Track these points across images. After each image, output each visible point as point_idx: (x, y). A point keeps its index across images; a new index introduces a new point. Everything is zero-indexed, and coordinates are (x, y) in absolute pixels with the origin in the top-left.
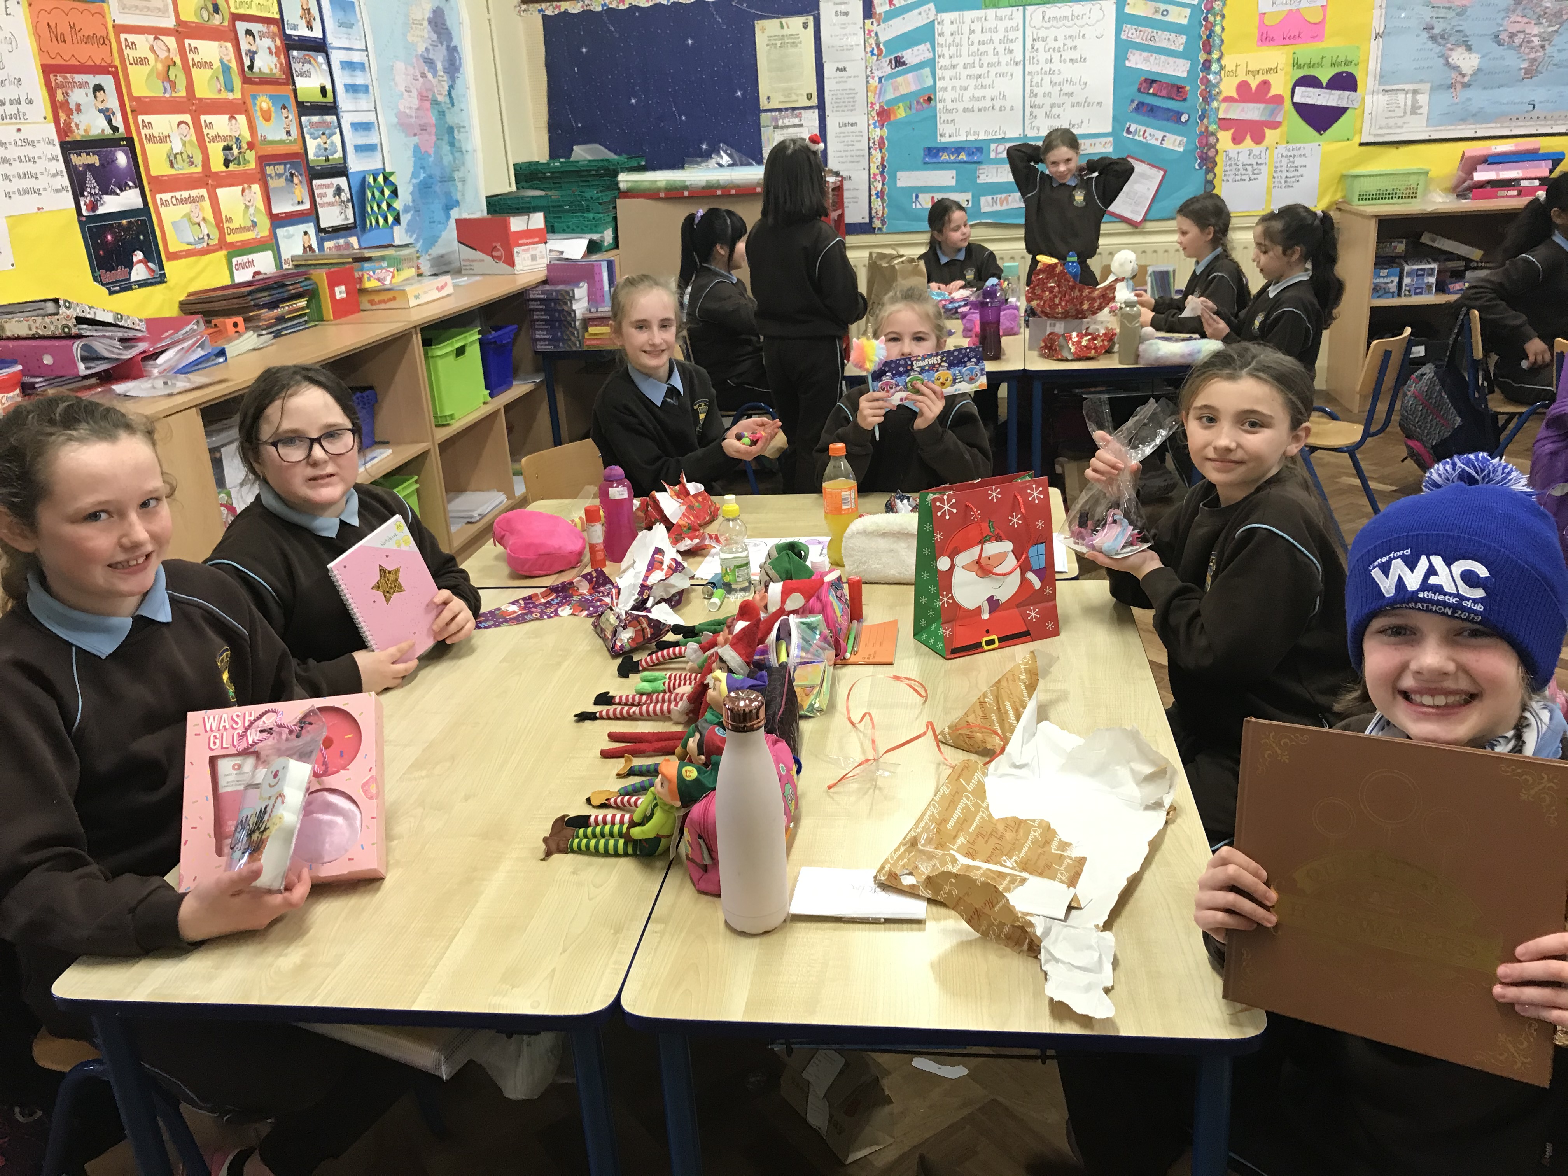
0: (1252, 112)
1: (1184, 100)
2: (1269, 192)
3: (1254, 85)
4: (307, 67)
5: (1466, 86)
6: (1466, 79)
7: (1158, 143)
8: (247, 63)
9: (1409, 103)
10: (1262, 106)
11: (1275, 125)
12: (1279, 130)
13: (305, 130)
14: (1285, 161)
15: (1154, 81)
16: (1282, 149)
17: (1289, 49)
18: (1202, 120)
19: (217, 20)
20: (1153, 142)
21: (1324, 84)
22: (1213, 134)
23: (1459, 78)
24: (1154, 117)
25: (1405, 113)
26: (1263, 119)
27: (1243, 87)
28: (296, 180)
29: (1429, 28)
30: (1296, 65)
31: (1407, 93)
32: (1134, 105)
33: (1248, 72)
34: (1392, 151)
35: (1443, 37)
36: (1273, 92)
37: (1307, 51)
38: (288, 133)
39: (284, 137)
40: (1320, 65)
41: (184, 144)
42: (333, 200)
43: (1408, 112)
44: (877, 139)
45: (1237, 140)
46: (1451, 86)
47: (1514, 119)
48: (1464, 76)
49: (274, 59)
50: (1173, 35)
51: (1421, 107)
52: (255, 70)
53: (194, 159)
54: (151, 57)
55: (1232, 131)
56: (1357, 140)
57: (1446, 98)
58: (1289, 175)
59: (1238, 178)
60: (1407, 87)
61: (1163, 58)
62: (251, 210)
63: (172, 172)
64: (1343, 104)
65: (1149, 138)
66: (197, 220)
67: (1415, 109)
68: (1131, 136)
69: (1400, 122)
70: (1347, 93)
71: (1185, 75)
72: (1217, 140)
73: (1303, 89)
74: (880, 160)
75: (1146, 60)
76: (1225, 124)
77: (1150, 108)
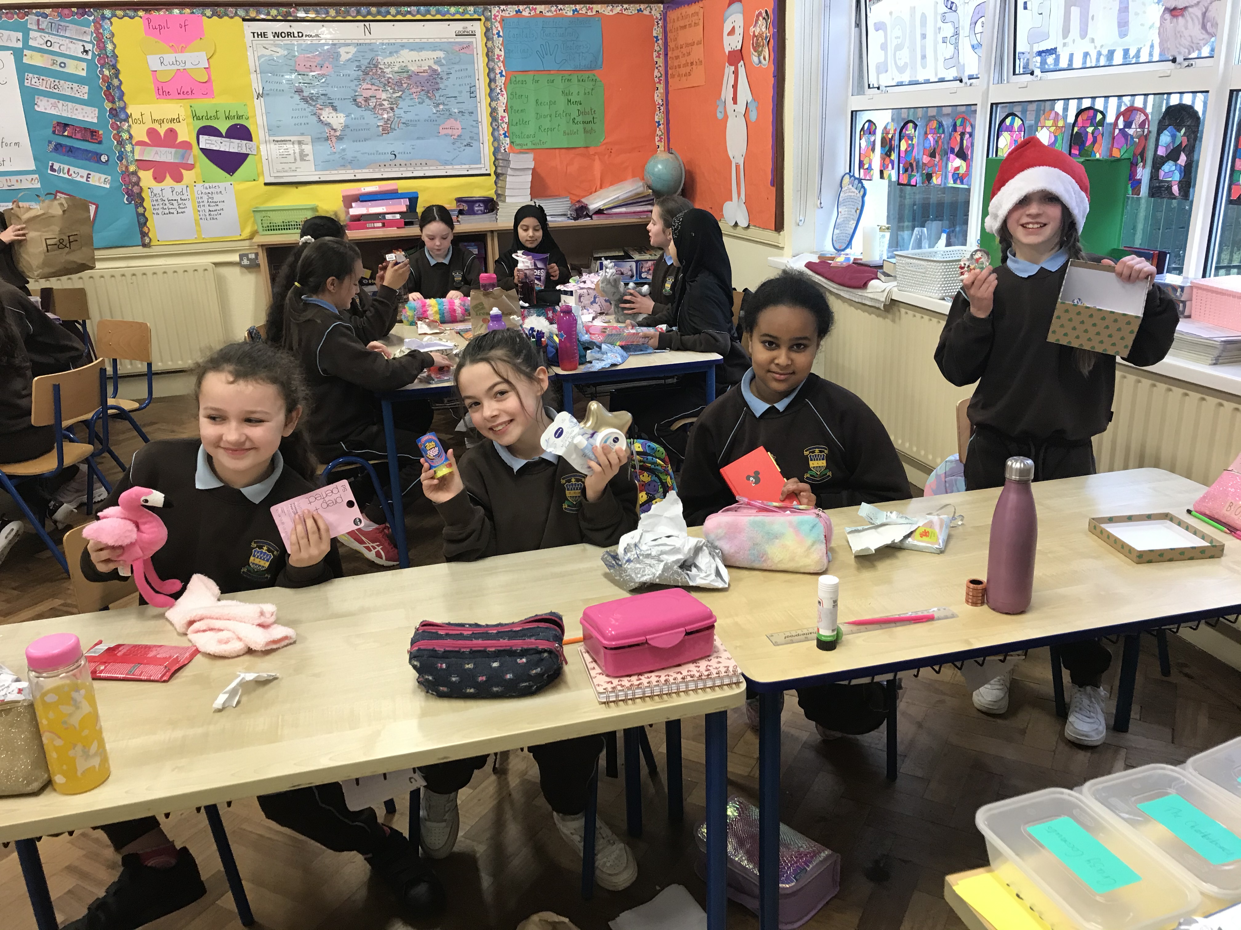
0: (166, 155)
1: (100, 142)
2: (197, 224)
3: (162, 131)
5: (339, 138)
6: (338, 134)
7: (84, 180)
9: (297, 151)
10: (173, 150)
11: (190, 167)
12: (193, 170)
14: (205, 198)
15: (66, 125)
16: (199, 186)
17: (187, 103)
18: (121, 161)
20: (78, 179)
21: (224, 134)
22: (135, 173)
23: (332, 132)
24: (74, 157)
25: (295, 159)
26: (176, 161)
27: (152, 132)
29: (299, 91)
30: (196, 117)
31: (293, 143)
32: (52, 146)
33: (154, 121)
34: (293, 190)
35: (311, 99)
36: (180, 139)
37: (203, 105)
40: (216, 118)
43: (298, 158)
45: (158, 178)
46: (327, 139)
47: (382, 165)
48: (335, 130)
50: (75, 85)
51: (308, 155)
55: (152, 170)
56: (262, 181)
57: (325, 149)
58: (211, 209)
59: (167, 211)
60: (293, 138)
61: (70, 104)
64: (244, 151)
65: (74, 175)
67: (303, 156)
68: (56, 174)
69: (293, 166)
70: (244, 142)
71: (95, 121)
72: (139, 178)
73: (206, 137)
75: (55, 106)
76: (144, 164)
77: (68, 149)
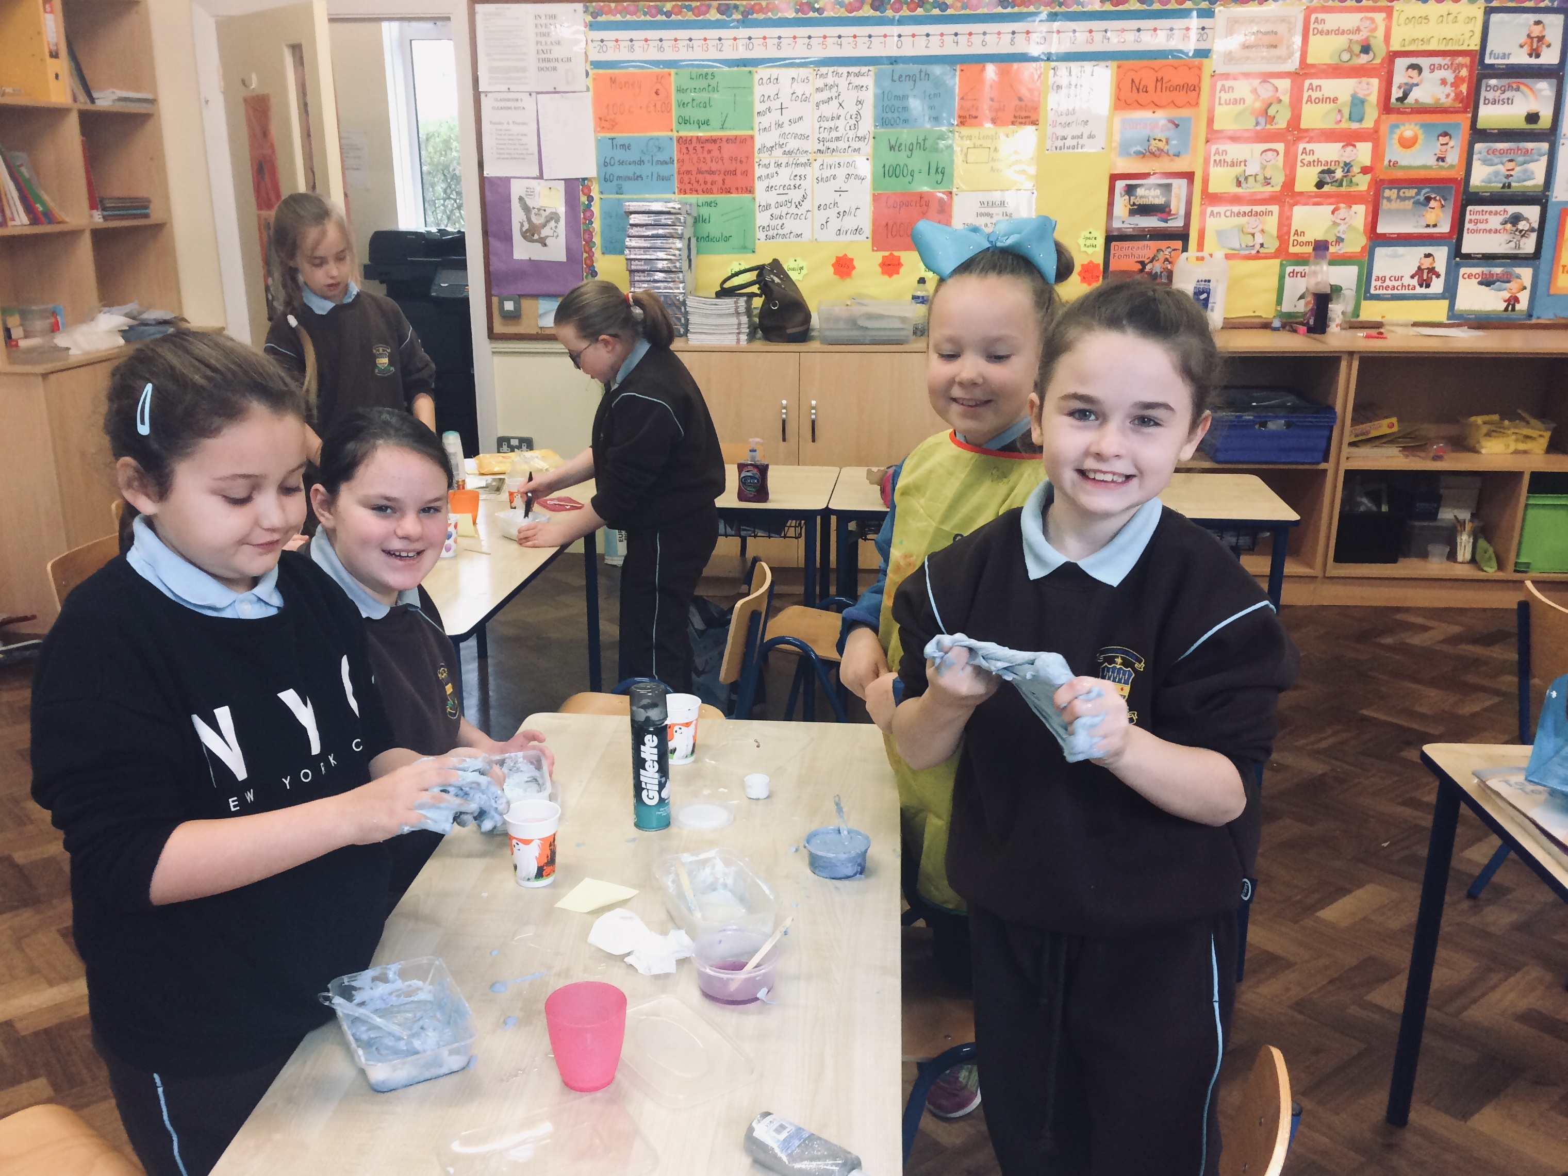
4: (1508, 94)
8: (1396, 93)
13: (1475, 157)
19: (1364, 59)
28: (1433, 204)
38: (1442, 159)
39: (1431, 161)
41: (1264, 168)
42: (1500, 227)
49: (1448, 89)
52: (1410, 99)
53: (1272, 182)
54: (1250, 98)
62: (1342, 228)
63: (1239, 190)
66: (1252, 231)
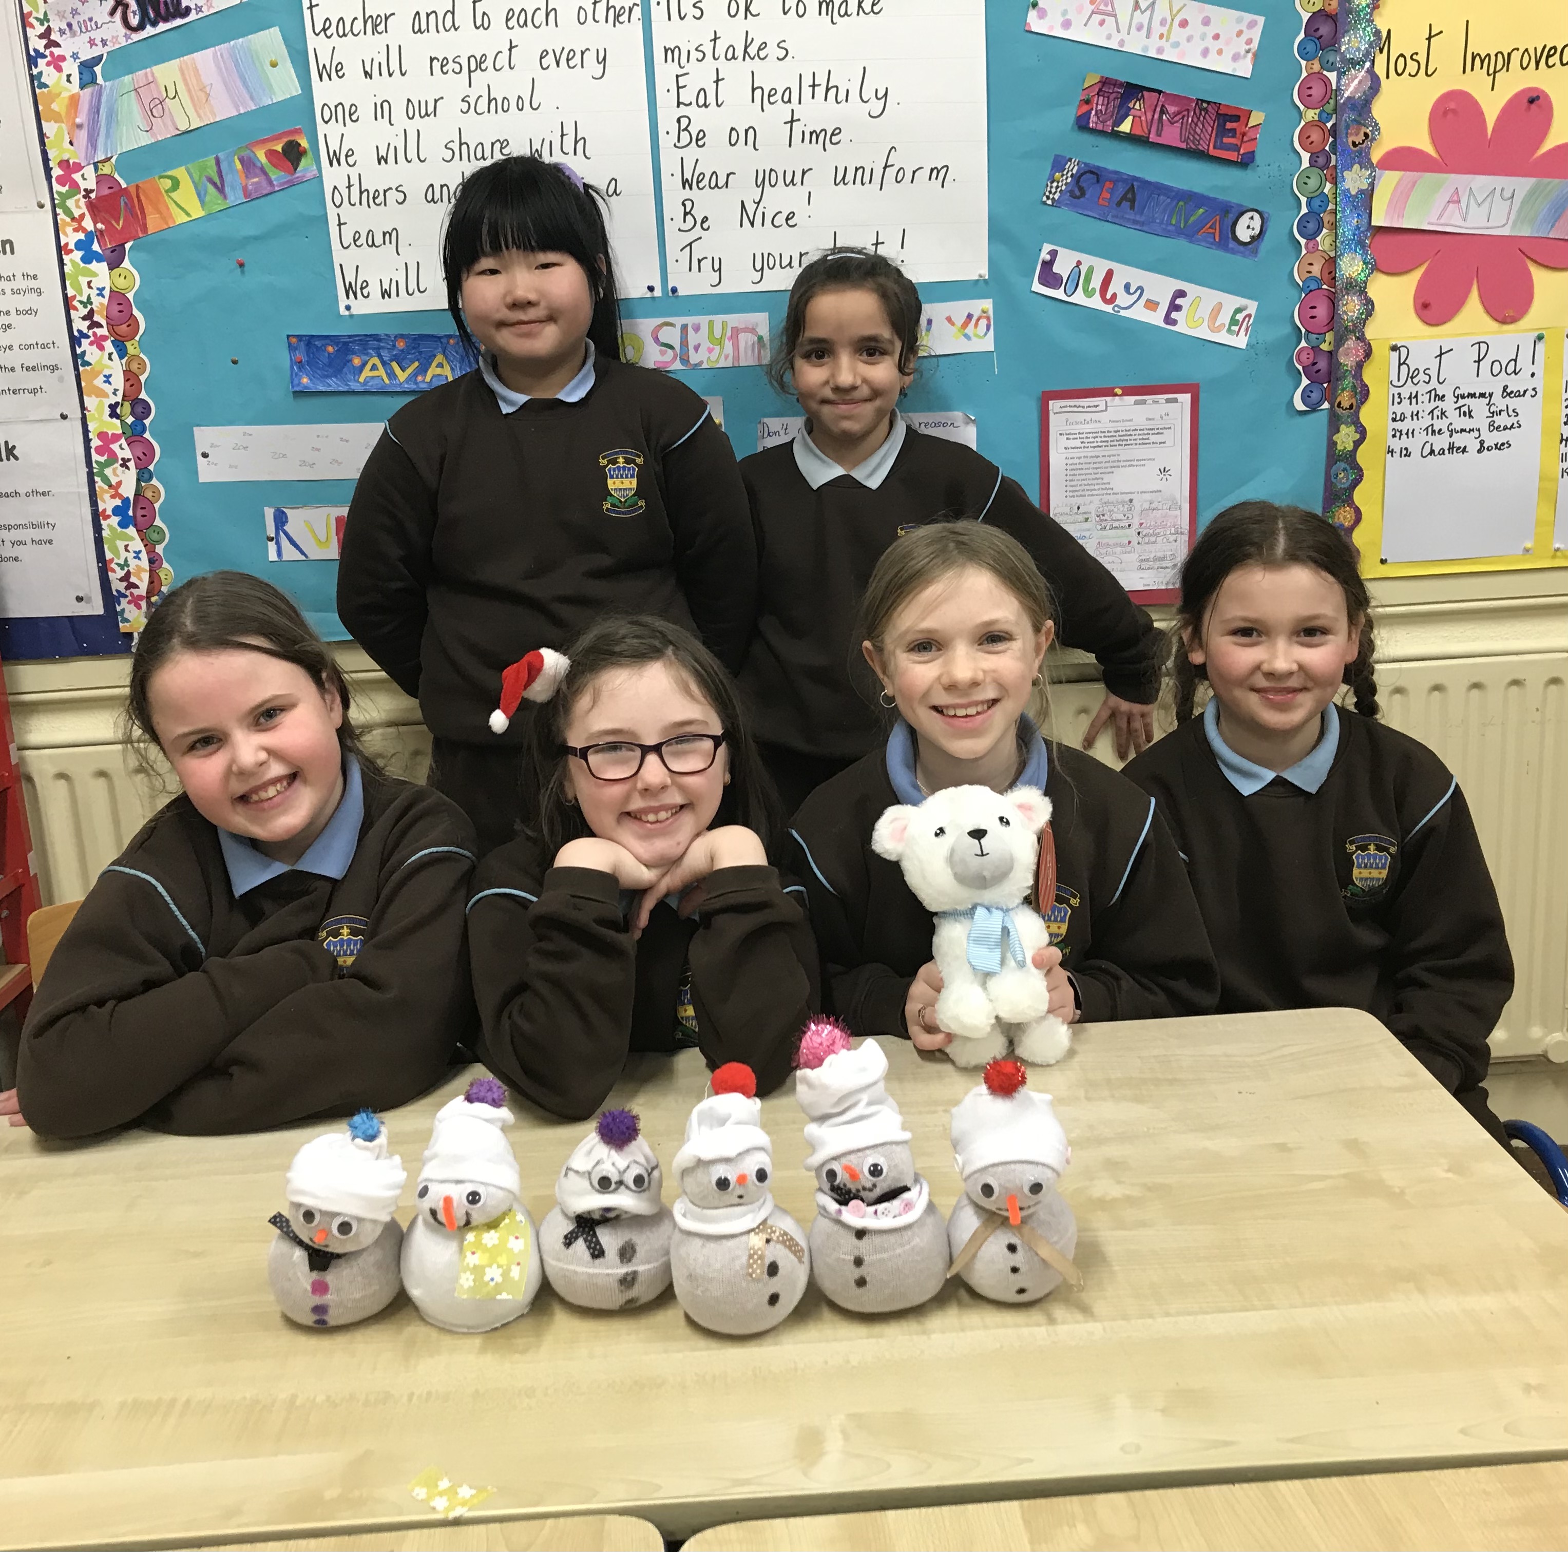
0: (1489, 207)
1: (1247, 161)
2: (1549, 492)
3: (1491, 106)
7: (1156, 318)
10: (1522, 185)
15: (1133, 91)
18: (1311, 237)
20: (1139, 313)
22: (1359, 288)
24: (1142, 226)
26: (1526, 232)
32: (1065, 180)
33: (1470, 62)
36: (1559, 133)
44: (99, 303)
45: (1435, 306)
59: (1441, 442)
65: (1123, 299)
68: (1059, 294)
71: (1244, 69)
72: (1369, 307)
74: (118, 381)
76: (1392, 248)
77: (1121, 189)
